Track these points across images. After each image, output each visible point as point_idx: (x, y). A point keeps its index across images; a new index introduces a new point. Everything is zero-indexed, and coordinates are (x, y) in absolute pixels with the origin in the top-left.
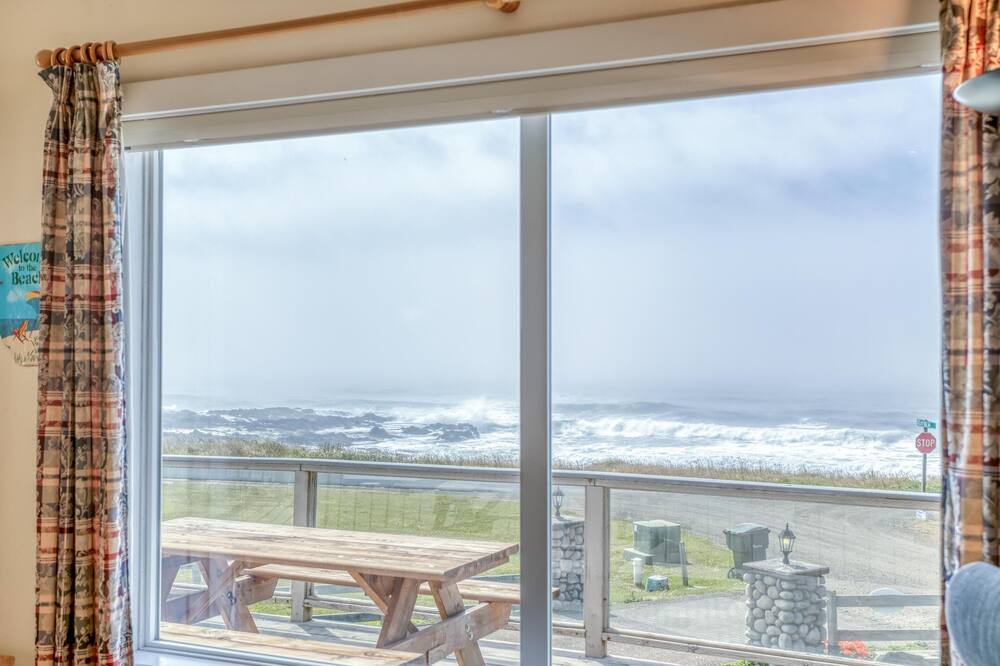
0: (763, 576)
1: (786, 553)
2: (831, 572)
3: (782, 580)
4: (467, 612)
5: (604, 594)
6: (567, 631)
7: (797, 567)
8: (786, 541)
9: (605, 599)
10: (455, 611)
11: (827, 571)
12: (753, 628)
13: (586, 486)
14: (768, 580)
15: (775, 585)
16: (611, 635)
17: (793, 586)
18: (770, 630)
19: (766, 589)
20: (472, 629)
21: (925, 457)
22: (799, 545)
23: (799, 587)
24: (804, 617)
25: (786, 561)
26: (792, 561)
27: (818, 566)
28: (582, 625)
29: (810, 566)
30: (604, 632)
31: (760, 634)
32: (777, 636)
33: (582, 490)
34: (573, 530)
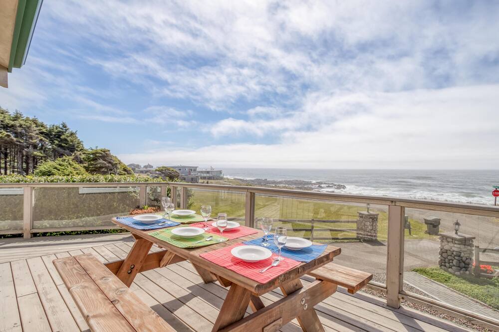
0: (447, 238)
1: (456, 230)
2: (476, 239)
3: (455, 240)
4: (303, 291)
5: (400, 271)
6: (376, 288)
7: (462, 236)
8: (457, 226)
9: (400, 274)
10: (293, 290)
11: (474, 238)
12: (442, 256)
13: (389, 206)
14: (449, 240)
15: (452, 242)
16: (404, 297)
17: (460, 243)
18: (449, 258)
19: (448, 243)
20: (307, 301)
21: (496, 198)
22: (462, 228)
23: (462, 243)
24: (464, 254)
25: (456, 233)
26: (459, 234)
27: (471, 236)
28: (384, 285)
29: (467, 236)
30: (399, 293)
31: (445, 258)
32: (453, 260)
33: (387, 207)
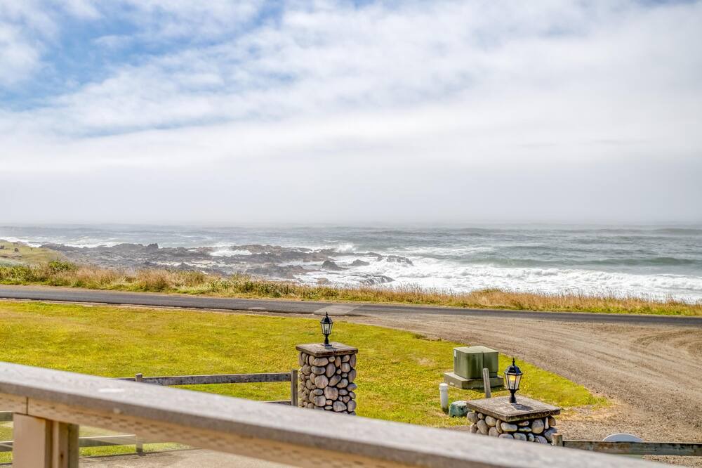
0: (485, 416)
1: (513, 391)
7: (524, 407)
8: (512, 378)
11: (559, 412)
14: (490, 421)
15: (495, 426)
17: (514, 428)
19: (488, 430)
23: (521, 430)
25: (513, 400)
26: (519, 401)
27: (549, 407)
29: (538, 405)
34: (339, 358)
